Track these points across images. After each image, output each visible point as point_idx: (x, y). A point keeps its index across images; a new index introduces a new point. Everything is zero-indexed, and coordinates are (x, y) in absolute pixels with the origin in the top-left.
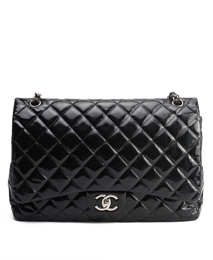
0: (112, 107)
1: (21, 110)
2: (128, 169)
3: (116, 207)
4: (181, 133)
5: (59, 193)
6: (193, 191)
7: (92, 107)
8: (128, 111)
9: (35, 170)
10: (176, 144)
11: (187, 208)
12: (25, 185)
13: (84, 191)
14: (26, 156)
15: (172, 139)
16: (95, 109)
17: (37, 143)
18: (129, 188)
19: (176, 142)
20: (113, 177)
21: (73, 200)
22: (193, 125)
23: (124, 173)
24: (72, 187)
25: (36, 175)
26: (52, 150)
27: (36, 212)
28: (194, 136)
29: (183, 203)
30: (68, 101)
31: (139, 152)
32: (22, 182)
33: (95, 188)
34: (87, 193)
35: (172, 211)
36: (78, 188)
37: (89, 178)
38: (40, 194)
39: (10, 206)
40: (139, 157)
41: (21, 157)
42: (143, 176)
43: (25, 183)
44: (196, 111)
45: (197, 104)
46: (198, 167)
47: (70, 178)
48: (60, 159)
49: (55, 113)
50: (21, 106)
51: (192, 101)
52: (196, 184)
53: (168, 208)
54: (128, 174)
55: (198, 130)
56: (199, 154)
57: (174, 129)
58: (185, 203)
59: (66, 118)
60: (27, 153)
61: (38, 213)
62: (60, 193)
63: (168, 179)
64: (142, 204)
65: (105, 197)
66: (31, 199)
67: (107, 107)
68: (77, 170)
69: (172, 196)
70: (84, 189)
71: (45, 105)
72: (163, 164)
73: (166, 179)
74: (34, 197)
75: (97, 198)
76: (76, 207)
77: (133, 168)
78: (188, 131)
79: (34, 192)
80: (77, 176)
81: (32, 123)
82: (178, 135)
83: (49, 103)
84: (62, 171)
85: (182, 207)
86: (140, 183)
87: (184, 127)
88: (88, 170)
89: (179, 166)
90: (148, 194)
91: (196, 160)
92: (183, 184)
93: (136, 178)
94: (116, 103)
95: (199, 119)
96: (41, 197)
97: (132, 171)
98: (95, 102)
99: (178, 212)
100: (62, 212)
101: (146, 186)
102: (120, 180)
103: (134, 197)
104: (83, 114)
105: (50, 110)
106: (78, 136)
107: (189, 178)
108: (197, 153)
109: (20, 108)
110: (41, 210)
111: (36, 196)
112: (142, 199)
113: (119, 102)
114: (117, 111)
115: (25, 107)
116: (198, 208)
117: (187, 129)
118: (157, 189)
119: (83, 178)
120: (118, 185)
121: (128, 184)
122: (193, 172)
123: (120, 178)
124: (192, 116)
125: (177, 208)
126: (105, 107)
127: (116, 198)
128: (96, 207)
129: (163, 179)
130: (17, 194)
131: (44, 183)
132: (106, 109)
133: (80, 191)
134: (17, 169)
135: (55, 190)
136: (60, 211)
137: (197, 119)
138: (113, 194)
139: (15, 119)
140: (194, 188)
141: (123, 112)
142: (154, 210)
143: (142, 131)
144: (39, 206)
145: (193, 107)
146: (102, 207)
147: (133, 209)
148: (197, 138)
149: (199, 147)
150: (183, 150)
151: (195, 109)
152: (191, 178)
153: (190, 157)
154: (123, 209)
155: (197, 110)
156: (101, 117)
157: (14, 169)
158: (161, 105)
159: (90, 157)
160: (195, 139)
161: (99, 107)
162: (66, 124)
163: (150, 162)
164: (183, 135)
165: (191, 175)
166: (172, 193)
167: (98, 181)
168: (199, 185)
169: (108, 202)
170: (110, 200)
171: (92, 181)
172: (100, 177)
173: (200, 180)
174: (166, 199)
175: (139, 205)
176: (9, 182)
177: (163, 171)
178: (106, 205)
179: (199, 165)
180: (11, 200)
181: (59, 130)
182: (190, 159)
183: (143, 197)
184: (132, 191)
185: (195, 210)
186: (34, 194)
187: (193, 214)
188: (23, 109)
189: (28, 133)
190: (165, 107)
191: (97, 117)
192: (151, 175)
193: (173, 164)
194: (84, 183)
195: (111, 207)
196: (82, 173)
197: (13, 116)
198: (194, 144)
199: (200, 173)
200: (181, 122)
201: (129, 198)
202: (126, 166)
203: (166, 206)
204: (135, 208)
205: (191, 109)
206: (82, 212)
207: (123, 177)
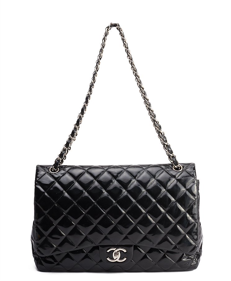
0: (120, 173)
1: (42, 176)
2: (134, 226)
3: (125, 259)
4: (180, 194)
5: (75, 247)
6: (191, 244)
7: (103, 172)
8: (135, 176)
9: (54, 228)
10: (176, 204)
11: (187, 259)
12: (46, 241)
13: (97, 245)
14: (47, 216)
15: (172, 200)
16: (106, 175)
17: (56, 205)
18: (136, 243)
19: (175, 203)
20: (121, 233)
21: (88, 253)
22: (191, 188)
23: (132, 230)
24: (87, 242)
25: (56, 232)
26: (69, 211)
27: (56, 263)
28: (192, 197)
29: (183, 254)
30: (82, 167)
31: (143, 211)
32: (44, 238)
33: (106, 243)
34: (99, 247)
35: (174, 262)
36: (92, 243)
37: (102, 234)
38: (59, 248)
39: (33, 259)
40: (144, 216)
41: (43, 217)
42: (147, 232)
43: (46, 239)
44: (193, 175)
45: (194, 169)
46: (195, 224)
47: (84, 235)
48: (76, 218)
49: (71, 179)
50: (42, 173)
51: (190, 167)
52: (193, 238)
53: (171, 259)
54: (135, 230)
55: (195, 192)
56: (196, 212)
57: (174, 191)
58: (185, 255)
59: (80, 183)
60: (47, 214)
61: (58, 264)
62: (77, 247)
63: (169, 234)
64: (148, 256)
65: (115, 250)
66: (51, 252)
67: (116, 173)
68: (91, 228)
69: (173, 249)
70: (97, 244)
71: (63, 172)
72: (164, 222)
73: (168, 235)
74: (55, 251)
75: (108, 251)
76: (90, 259)
77: (138, 225)
78: (186, 193)
79: (54, 247)
80: (91, 233)
81: (52, 187)
82: (177, 196)
83: (66, 170)
84: (78, 229)
85: (182, 259)
86: (145, 238)
87: (183, 189)
88: (100, 227)
89: (179, 223)
90: (153, 247)
91: (193, 217)
92: (182, 239)
93: (141, 233)
94: (123, 169)
95: (196, 182)
96: (60, 251)
97: (138, 227)
98: (106, 168)
99: (179, 263)
100: (79, 263)
101: (150, 241)
102: (128, 236)
103: (141, 250)
104: (96, 180)
105: (67, 176)
106: (91, 199)
107: (187, 233)
108: (194, 211)
109: (41, 175)
110: (60, 262)
111: (56, 250)
112: (147, 251)
113: (127, 168)
114: (125, 176)
115: (45, 174)
116: (197, 259)
117: (185, 191)
118: (160, 243)
119: (96, 234)
120: (126, 240)
121: (135, 239)
122: (191, 228)
123: (128, 234)
124: (189, 180)
125: (178, 259)
126: (114, 173)
127: (125, 251)
128: (108, 259)
129: (165, 235)
130: (39, 249)
131: (62, 239)
132: (115, 175)
133: (93, 245)
134: (39, 227)
135: (72, 244)
136: (77, 263)
137: (194, 182)
138: (122, 248)
139: (37, 184)
140: (192, 241)
141: (129, 177)
142: (158, 261)
143: (146, 193)
144: (58, 259)
145: (191, 172)
146: (113, 259)
147: (140, 261)
148: (194, 199)
149: (195, 207)
150: (182, 209)
151: (192, 173)
152: (189, 233)
153: (188, 215)
154: (131, 261)
155: (195, 175)
156: (111, 181)
157: (37, 227)
158: (163, 170)
159: (102, 216)
160: (192, 199)
161: (110, 173)
162: (80, 188)
163: (154, 220)
164: (182, 196)
165: (189, 231)
166: (173, 246)
167: (109, 236)
168: (197, 240)
169: (118, 254)
170: (119, 253)
171: (104, 236)
172: (110, 233)
173: (197, 235)
174: (168, 252)
175: (145, 257)
176: (32, 238)
177: (165, 228)
178: (117, 257)
179: (196, 222)
180: (34, 253)
181: (75, 194)
182: (188, 217)
183: (148, 250)
184: (138, 245)
185: (194, 261)
186: (54, 249)
187: (193, 264)
188: (43, 175)
189: (48, 196)
190: (166, 171)
191: (107, 181)
192: (154, 231)
193: (174, 222)
194: (97, 239)
195: (121, 258)
196: (95, 230)
197: (35, 182)
198: (192, 204)
199: (197, 229)
200: (180, 185)
201: (136, 251)
202: (132, 224)
203: (168, 257)
204: (142, 259)
205: (189, 173)
206: (96, 263)
207: (130, 233)
